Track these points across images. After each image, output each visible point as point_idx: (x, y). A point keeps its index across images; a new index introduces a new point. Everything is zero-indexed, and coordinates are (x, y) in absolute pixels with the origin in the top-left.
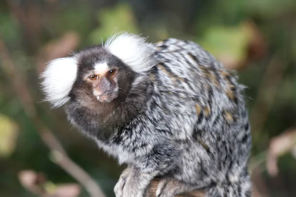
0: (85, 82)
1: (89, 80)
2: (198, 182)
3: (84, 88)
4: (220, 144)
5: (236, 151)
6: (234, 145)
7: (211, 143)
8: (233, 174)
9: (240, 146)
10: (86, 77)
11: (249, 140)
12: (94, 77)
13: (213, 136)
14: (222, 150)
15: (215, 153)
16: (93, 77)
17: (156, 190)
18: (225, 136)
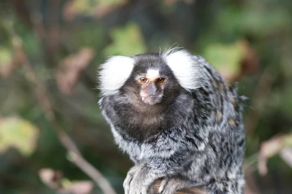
0: (135, 82)
1: (139, 81)
2: (198, 180)
3: (133, 87)
4: (223, 144)
5: (235, 152)
6: (234, 146)
7: (217, 143)
8: (231, 172)
9: (238, 148)
10: (138, 78)
11: (244, 144)
12: (145, 80)
13: (219, 137)
14: (225, 150)
15: (219, 152)
16: (143, 80)
17: (159, 187)
18: (228, 138)
